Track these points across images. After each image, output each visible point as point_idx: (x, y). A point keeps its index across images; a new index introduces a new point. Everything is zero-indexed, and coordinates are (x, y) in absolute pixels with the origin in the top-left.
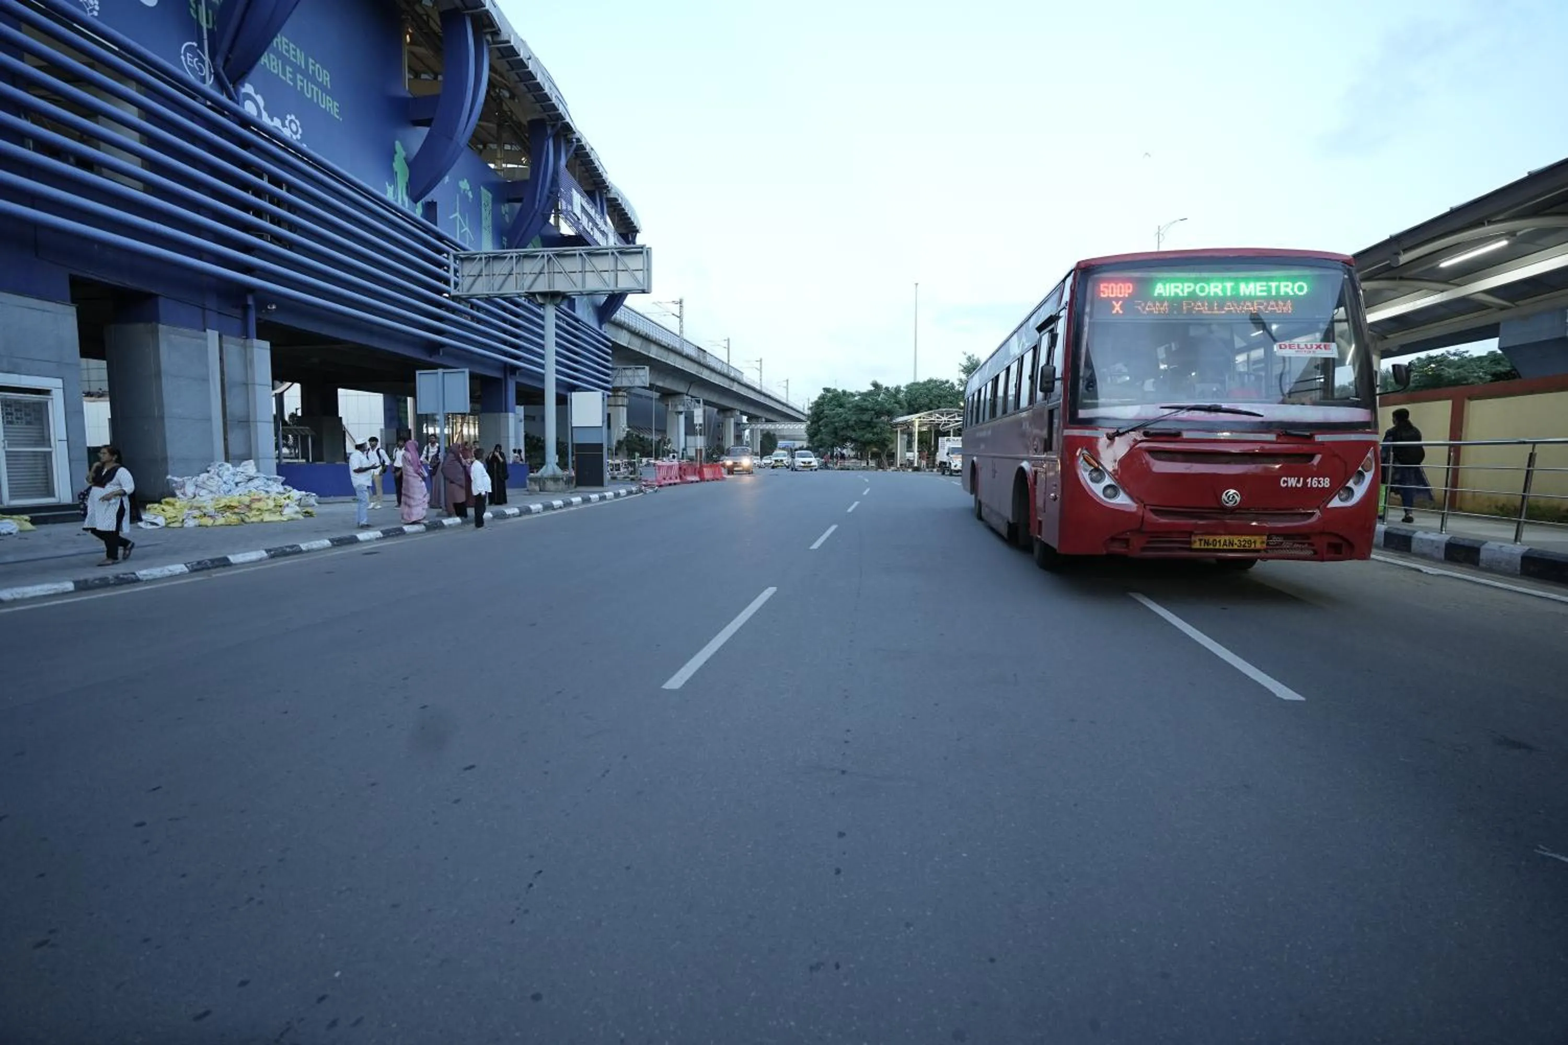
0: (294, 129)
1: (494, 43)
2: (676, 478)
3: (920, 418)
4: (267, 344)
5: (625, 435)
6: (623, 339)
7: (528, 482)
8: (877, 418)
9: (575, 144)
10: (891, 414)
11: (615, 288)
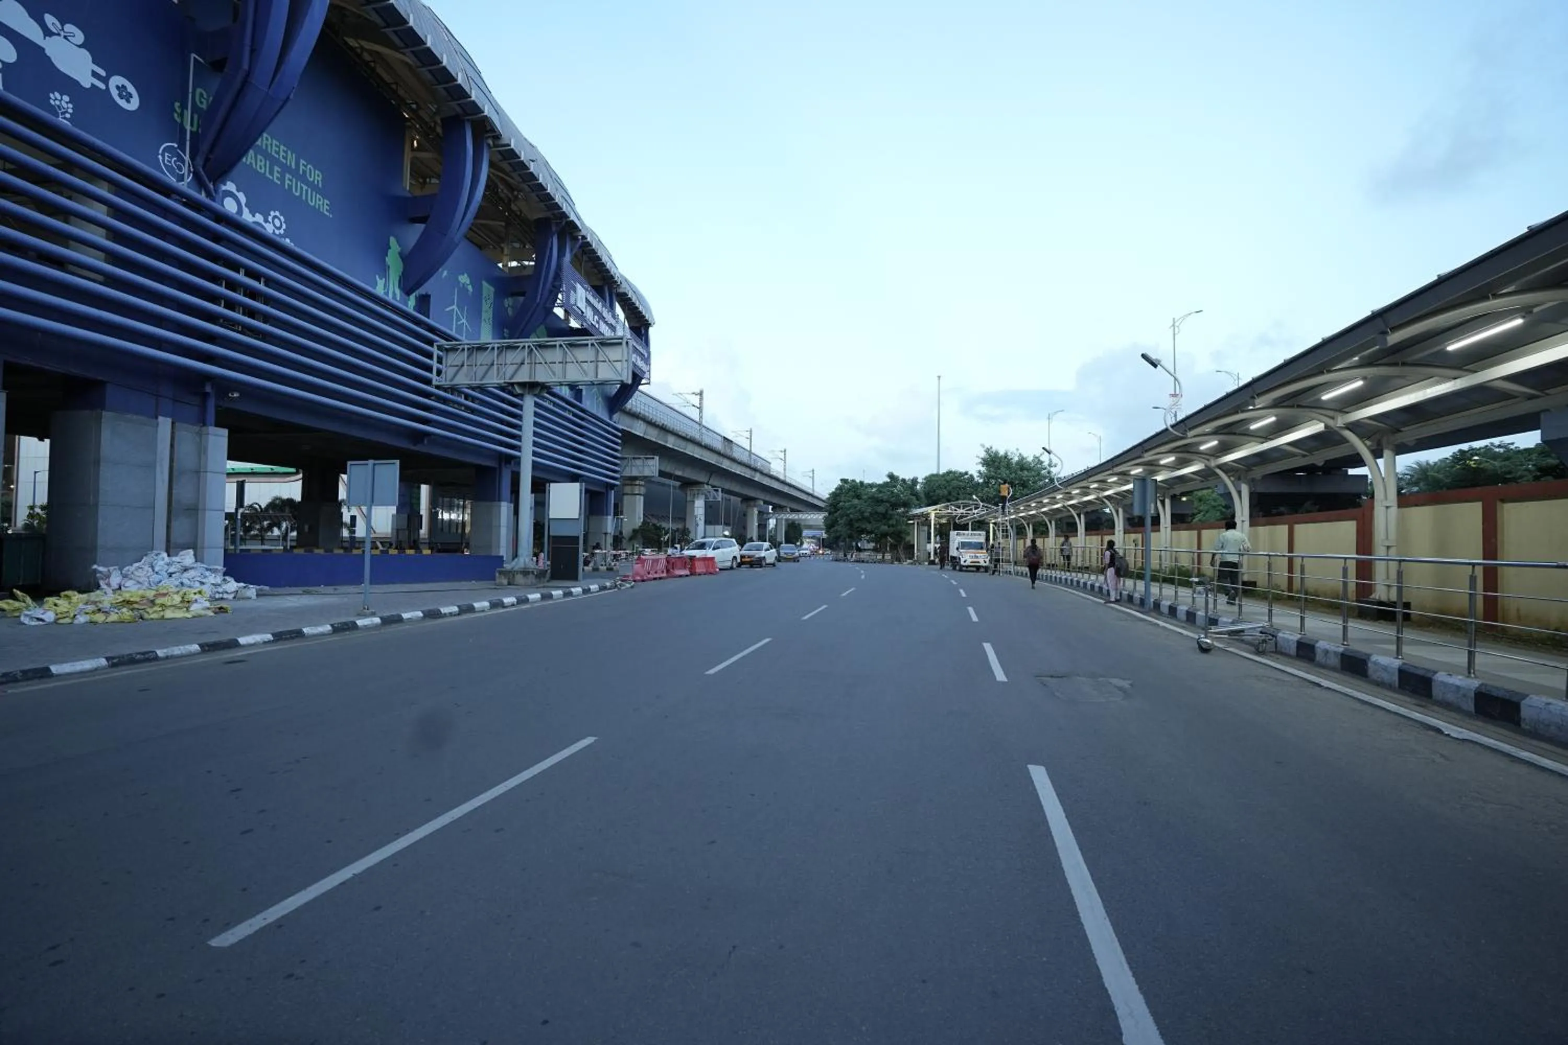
0: (278, 224)
1: (495, 146)
2: (663, 572)
3: (936, 510)
4: (225, 432)
5: (640, 524)
6: (639, 429)
7: (497, 575)
8: (893, 510)
9: (581, 241)
10: (906, 505)
11: (594, 379)
